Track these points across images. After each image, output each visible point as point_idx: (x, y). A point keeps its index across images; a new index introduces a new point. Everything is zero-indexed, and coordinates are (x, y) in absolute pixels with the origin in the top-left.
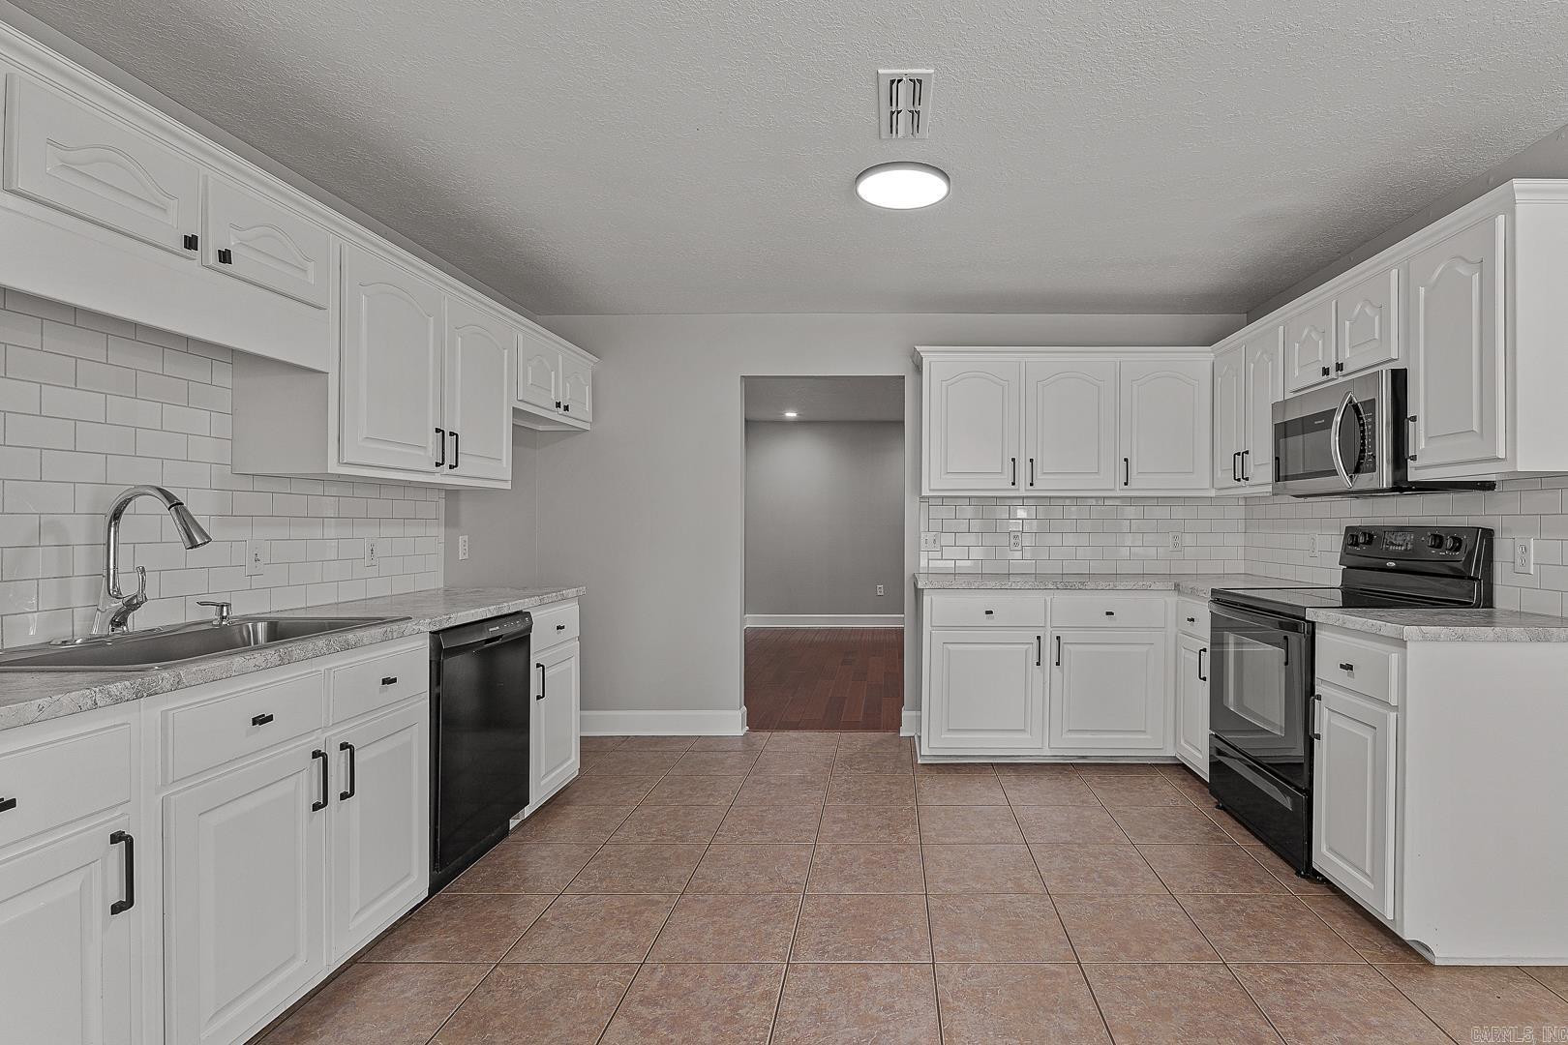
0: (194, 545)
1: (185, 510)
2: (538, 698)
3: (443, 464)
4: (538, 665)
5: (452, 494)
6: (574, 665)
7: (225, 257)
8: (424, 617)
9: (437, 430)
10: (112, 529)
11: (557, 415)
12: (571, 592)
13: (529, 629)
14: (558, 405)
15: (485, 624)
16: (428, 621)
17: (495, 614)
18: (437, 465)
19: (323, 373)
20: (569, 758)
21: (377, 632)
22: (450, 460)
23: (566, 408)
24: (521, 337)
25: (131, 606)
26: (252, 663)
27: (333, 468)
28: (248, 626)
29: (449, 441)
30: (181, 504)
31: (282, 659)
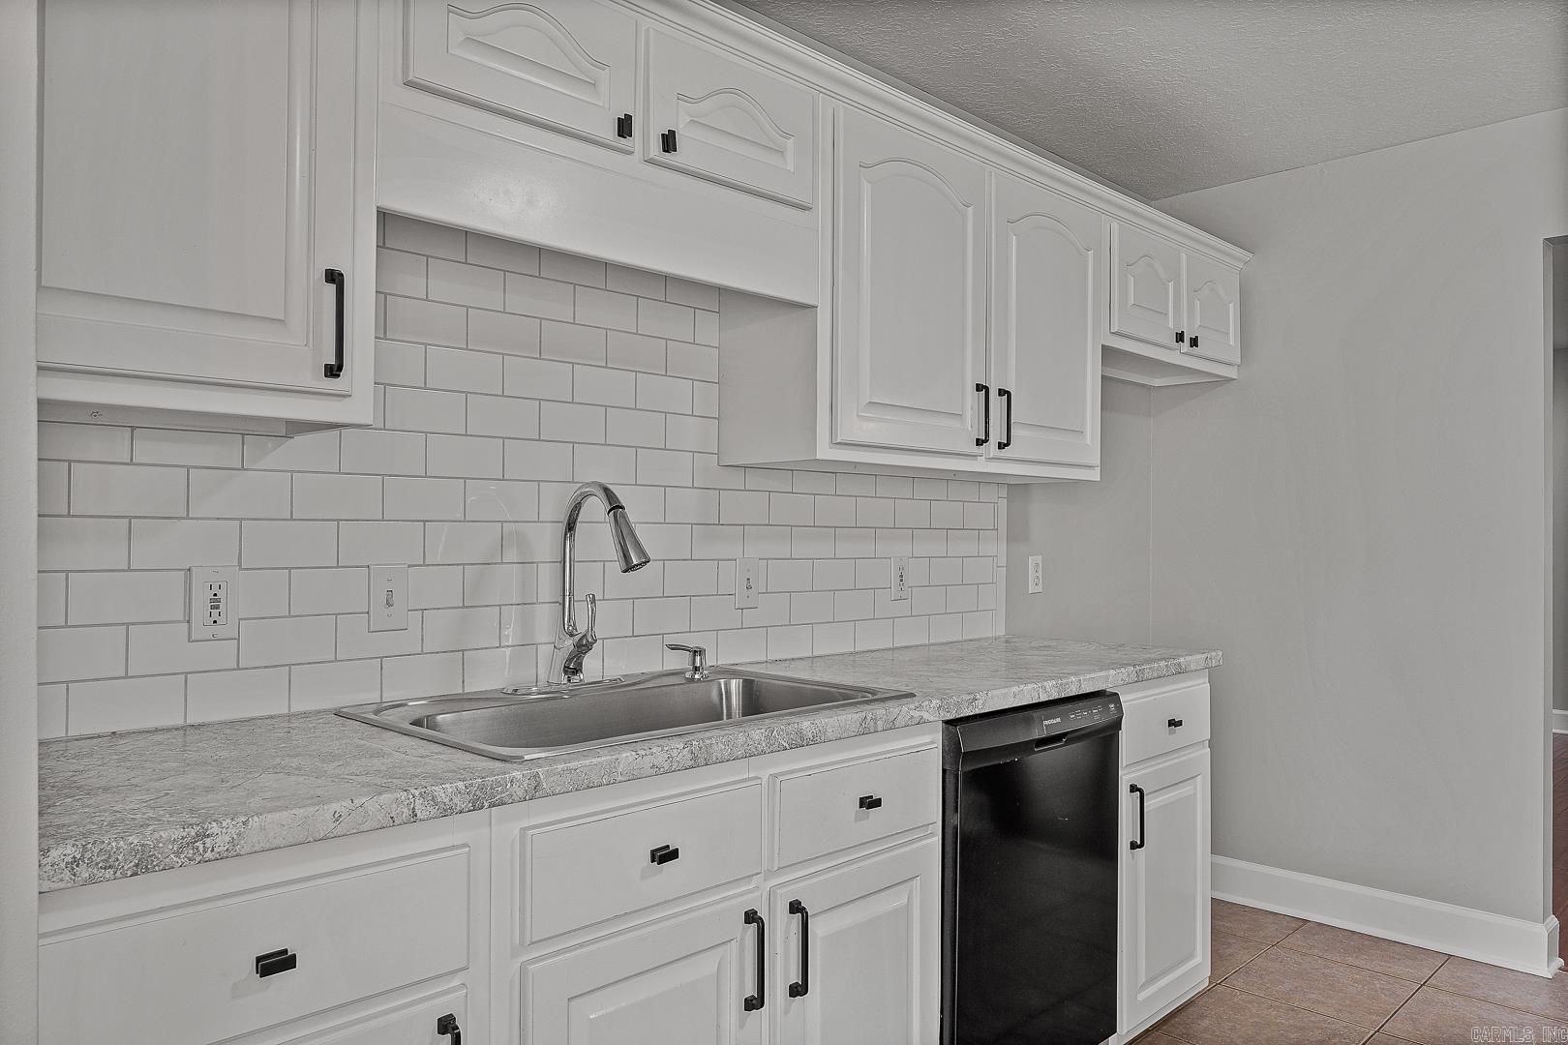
0: (629, 568)
1: (624, 516)
2: (1133, 846)
3: (986, 441)
4: (1133, 788)
5: (1019, 489)
6: (1200, 790)
7: (669, 142)
8: (929, 696)
9: (979, 388)
10: (568, 542)
11: (1180, 355)
12: (1195, 660)
13: (1117, 725)
14: (1180, 337)
15: (1035, 714)
16: (935, 702)
17: (1055, 696)
18: (979, 442)
19: (814, 307)
20: (1191, 956)
21: (848, 718)
22: (997, 434)
23: (1194, 342)
24: (1115, 226)
25: (583, 647)
26: (648, 761)
27: (824, 452)
28: (720, 684)
29: (997, 403)
30: (622, 508)
31: (695, 758)
